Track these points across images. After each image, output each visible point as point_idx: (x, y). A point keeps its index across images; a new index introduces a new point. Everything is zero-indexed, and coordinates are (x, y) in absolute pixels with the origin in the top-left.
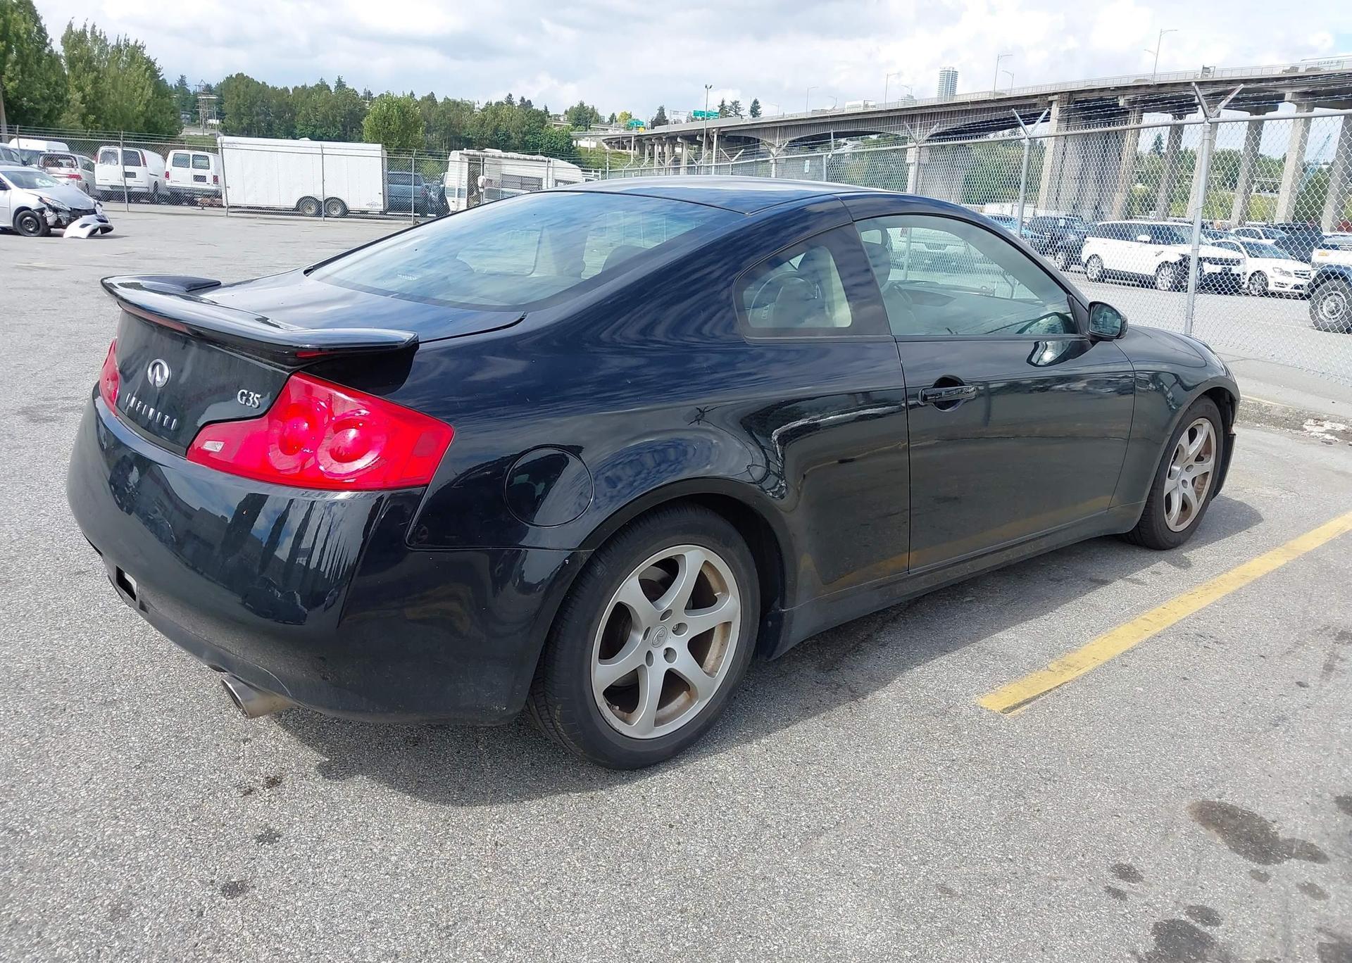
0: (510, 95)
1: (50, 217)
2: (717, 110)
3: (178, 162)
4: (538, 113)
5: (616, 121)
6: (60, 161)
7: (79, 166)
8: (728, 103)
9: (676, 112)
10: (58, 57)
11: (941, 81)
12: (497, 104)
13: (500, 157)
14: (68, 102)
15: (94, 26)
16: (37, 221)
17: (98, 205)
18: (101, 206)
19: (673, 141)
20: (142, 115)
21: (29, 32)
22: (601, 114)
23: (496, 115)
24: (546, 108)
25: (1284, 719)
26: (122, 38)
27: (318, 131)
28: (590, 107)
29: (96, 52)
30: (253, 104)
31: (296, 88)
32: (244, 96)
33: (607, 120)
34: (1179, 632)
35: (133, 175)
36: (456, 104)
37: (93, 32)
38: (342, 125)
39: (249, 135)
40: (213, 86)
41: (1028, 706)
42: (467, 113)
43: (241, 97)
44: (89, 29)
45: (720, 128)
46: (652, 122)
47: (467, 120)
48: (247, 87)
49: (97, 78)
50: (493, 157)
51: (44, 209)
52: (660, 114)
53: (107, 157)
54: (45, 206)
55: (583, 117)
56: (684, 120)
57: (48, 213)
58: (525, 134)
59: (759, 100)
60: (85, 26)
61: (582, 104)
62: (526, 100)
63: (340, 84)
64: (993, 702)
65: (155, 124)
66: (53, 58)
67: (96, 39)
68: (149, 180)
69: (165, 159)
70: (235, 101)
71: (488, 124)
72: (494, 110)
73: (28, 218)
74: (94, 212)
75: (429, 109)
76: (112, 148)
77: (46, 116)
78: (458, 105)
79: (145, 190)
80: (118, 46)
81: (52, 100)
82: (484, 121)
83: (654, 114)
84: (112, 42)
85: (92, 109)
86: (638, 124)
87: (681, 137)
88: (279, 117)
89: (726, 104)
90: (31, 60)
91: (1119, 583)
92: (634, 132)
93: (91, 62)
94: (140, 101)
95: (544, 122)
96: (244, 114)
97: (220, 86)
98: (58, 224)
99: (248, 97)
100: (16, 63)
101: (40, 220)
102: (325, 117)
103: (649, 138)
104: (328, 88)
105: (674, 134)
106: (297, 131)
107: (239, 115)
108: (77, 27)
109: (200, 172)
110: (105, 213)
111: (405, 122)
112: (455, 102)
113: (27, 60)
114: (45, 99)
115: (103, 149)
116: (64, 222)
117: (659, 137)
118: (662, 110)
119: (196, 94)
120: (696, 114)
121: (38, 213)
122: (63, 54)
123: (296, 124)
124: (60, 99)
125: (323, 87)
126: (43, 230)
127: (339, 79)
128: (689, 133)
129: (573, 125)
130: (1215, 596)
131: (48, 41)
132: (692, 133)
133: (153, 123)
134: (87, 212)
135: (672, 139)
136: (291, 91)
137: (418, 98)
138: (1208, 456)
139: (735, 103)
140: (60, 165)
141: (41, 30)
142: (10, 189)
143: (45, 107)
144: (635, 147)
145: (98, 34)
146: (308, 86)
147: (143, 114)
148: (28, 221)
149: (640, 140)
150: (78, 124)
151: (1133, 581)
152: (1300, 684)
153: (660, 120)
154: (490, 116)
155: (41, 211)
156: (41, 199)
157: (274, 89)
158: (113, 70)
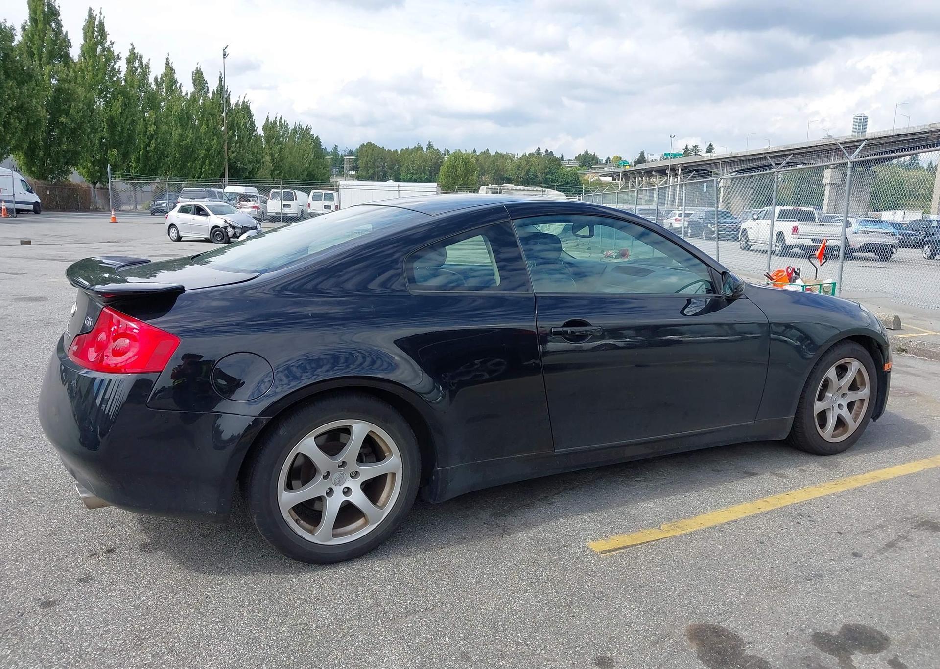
0: (539, 148)
1: (230, 232)
2: (683, 152)
3: (315, 198)
4: (557, 159)
5: (610, 163)
6: (249, 198)
7: (259, 202)
8: (690, 147)
9: (652, 155)
10: (260, 137)
11: (855, 124)
12: (530, 154)
13: (512, 189)
14: (263, 163)
15: (281, 118)
16: (223, 234)
17: (259, 224)
18: (260, 224)
19: (650, 174)
20: (307, 170)
21: (245, 124)
22: (600, 158)
23: (528, 162)
24: (562, 156)
25: (820, 576)
26: (297, 124)
27: (414, 176)
28: (593, 154)
29: (282, 133)
30: (375, 161)
31: (402, 149)
32: (371, 156)
33: (604, 162)
34: (784, 512)
35: (289, 206)
36: (502, 156)
37: (280, 121)
38: (429, 172)
39: (372, 180)
40: (354, 150)
41: (623, 550)
42: (509, 161)
43: (369, 157)
44: (278, 119)
45: (683, 164)
46: (635, 162)
47: (508, 165)
48: (373, 150)
49: (281, 149)
50: (508, 189)
51: (227, 227)
52: (641, 156)
53: (274, 196)
54: (228, 225)
55: (588, 161)
56: (658, 159)
57: (229, 229)
58: (547, 174)
59: (712, 144)
60: (276, 118)
61: (586, 152)
62: (549, 151)
63: (430, 146)
64: (598, 546)
65: (314, 175)
66: (258, 138)
67: (281, 124)
68: (298, 209)
69: (309, 195)
70: (365, 159)
71: (523, 168)
72: (527, 158)
73: (218, 232)
74: (256, 228)
75: (485, 160)
76: (278, 190)
77: (249, 173)
78: (503, 156)
79: (295, 215)
80: (295, 129)
81: (254, 163)
82: (519, 166)
83: (637, 157)
84: (291, 126)
85: (277, 167)
86: (625, 163)
87: (655, 171)
88: (391, 168)
89: (689, 147)
90: (245, 140)
91: (767, 476)
92: (622, 169)
93: (279, 139)
94: (307, 161)
95: (560, 165)
96: (370, 167)
97: (358, 150)
98: (235, 236)
99: (373, 157)
100: (237, 143)
101: (224, 234)
102: (419, 167)
103: (632, 173)
104: (422, 149)
105: (650, 169)
106: (401, 177)
107: (367, 168)
108: (272, 119)
109: (328, 203)
110: (262, 229)
111: (466, 168)
112: (501, 154)
113: (243, 140)
114: (250, 162)
115: (273, 190)
116: (238, 235)
117: (639, 172)
118: (642, 153)
119: (342, 157)
120: (666, 155)
121: (223, 230)
122: (264, 135)
123: (401, 172)
124: (258, 162)
125: (419, 148)
126: (226, 239)
127: (429, 143)
128: (661, 169)
129: (580, 166)
130: (840, 489)
131: (255, 129)
132: (663, 168)
133: (313, 175)
134: (252, 229)
135: (649, 172)
136: (399, 152)
137: (478, 153)
138: (863, 387)
139: (695, 147)
140: (249, 201)
141: (253, 123)
142: (209, 215)
143: (250, 167)
144: (622, 179)
145: (283, 122)
146: (410, 148)
147: (307, 168)
148: (218, 234)
149: (626, 175)
150: (269, 176)
151: (778, 475)
152: (855, 554)
153: (642, 160)
154: (524, 163)
155: (225, 228)
156: (226, 221)
157: (389, 150)
158: (291, 144)
